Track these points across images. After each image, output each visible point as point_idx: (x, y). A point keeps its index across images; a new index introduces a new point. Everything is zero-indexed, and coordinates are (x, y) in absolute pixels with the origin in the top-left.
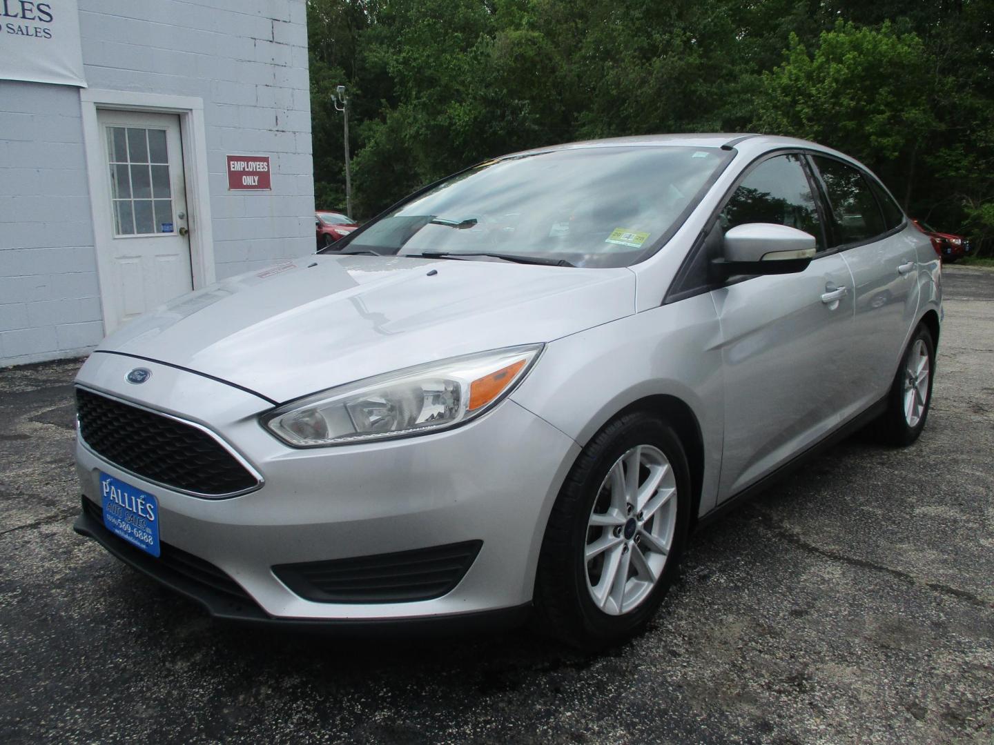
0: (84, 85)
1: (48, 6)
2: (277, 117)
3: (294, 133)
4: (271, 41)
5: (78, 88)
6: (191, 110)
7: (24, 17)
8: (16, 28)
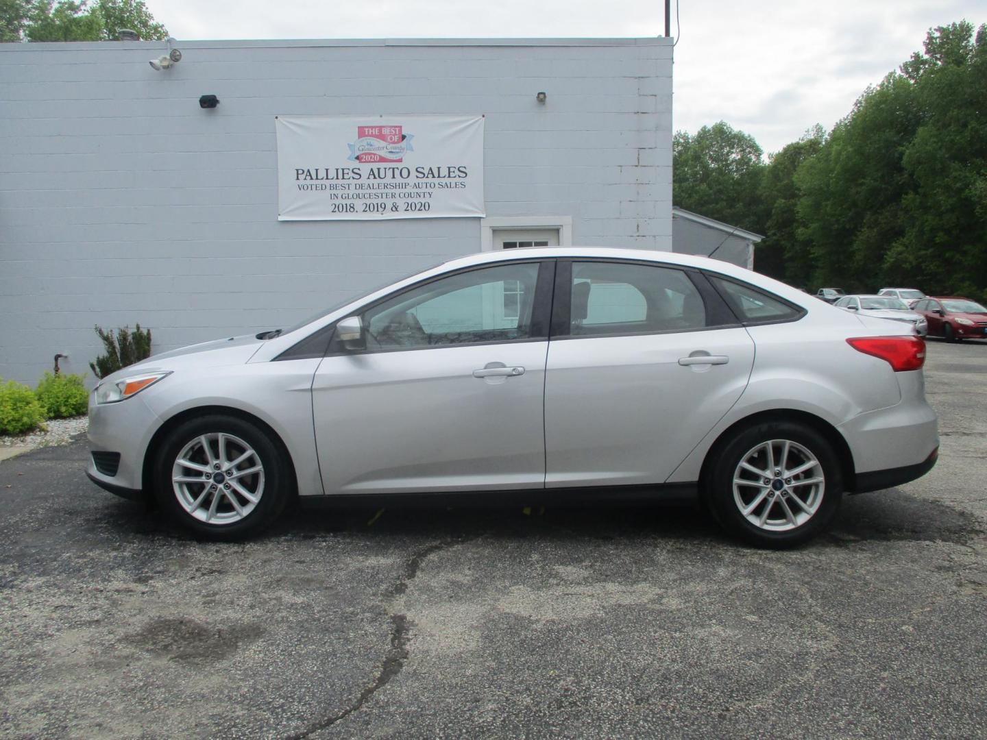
0: (484, 216)
1: (465, 167)
2: (638, 226)
3: (654, 236)
4: (636, 166)
5: (480, 218)
6: (562, 226)
7: (449, 177)
8: (444, 184)
